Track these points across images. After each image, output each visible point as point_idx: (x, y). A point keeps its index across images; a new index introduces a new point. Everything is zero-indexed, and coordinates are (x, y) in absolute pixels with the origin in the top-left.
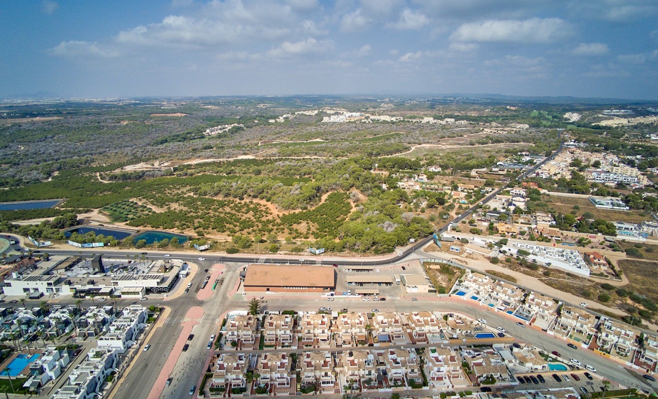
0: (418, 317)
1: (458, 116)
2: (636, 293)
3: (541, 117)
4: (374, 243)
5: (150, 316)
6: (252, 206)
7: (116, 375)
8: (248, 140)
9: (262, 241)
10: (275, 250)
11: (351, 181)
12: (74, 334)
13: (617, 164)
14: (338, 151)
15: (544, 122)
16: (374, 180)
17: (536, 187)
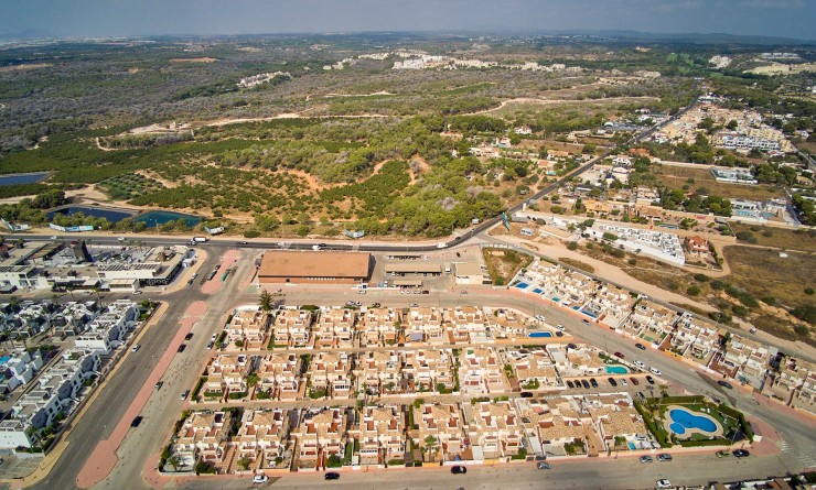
0: (461, 313)
1: (570, 61)
2: (734, 286)
3: (680, 61)
4: (428, 224)
5: (143, 312)
6: (286, 179)
7: (97, 379)
8: (293, 93)
9: (292, 223)
10: (304, 233)
11: (413, 147)
12: (50, 334)
13: (758, 125)
14: (406, 107)
15: (682, 69)
16: (442, 145)
17: (648, 155)
